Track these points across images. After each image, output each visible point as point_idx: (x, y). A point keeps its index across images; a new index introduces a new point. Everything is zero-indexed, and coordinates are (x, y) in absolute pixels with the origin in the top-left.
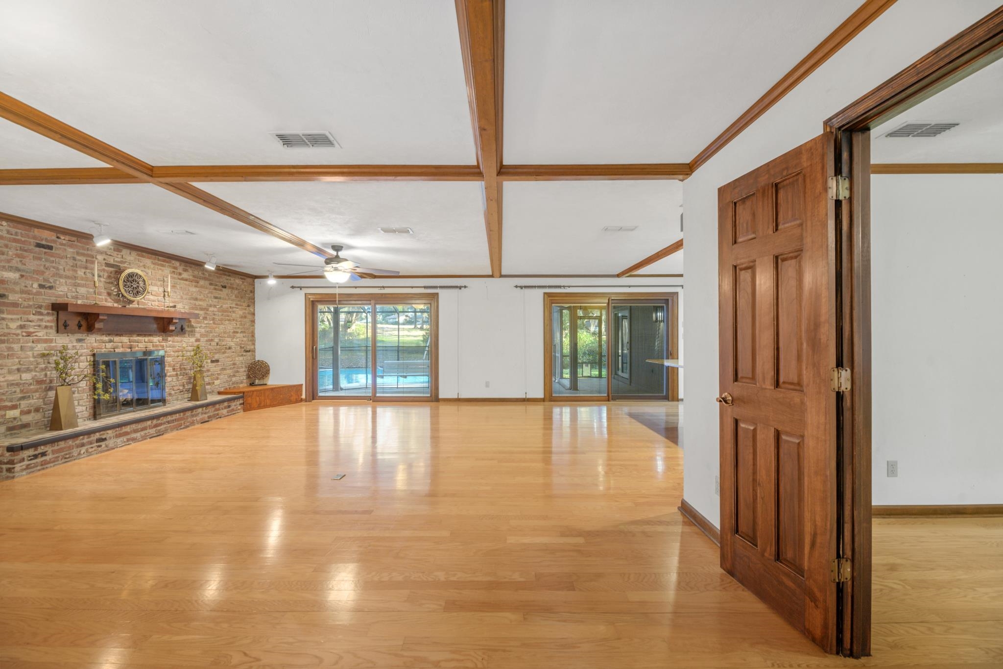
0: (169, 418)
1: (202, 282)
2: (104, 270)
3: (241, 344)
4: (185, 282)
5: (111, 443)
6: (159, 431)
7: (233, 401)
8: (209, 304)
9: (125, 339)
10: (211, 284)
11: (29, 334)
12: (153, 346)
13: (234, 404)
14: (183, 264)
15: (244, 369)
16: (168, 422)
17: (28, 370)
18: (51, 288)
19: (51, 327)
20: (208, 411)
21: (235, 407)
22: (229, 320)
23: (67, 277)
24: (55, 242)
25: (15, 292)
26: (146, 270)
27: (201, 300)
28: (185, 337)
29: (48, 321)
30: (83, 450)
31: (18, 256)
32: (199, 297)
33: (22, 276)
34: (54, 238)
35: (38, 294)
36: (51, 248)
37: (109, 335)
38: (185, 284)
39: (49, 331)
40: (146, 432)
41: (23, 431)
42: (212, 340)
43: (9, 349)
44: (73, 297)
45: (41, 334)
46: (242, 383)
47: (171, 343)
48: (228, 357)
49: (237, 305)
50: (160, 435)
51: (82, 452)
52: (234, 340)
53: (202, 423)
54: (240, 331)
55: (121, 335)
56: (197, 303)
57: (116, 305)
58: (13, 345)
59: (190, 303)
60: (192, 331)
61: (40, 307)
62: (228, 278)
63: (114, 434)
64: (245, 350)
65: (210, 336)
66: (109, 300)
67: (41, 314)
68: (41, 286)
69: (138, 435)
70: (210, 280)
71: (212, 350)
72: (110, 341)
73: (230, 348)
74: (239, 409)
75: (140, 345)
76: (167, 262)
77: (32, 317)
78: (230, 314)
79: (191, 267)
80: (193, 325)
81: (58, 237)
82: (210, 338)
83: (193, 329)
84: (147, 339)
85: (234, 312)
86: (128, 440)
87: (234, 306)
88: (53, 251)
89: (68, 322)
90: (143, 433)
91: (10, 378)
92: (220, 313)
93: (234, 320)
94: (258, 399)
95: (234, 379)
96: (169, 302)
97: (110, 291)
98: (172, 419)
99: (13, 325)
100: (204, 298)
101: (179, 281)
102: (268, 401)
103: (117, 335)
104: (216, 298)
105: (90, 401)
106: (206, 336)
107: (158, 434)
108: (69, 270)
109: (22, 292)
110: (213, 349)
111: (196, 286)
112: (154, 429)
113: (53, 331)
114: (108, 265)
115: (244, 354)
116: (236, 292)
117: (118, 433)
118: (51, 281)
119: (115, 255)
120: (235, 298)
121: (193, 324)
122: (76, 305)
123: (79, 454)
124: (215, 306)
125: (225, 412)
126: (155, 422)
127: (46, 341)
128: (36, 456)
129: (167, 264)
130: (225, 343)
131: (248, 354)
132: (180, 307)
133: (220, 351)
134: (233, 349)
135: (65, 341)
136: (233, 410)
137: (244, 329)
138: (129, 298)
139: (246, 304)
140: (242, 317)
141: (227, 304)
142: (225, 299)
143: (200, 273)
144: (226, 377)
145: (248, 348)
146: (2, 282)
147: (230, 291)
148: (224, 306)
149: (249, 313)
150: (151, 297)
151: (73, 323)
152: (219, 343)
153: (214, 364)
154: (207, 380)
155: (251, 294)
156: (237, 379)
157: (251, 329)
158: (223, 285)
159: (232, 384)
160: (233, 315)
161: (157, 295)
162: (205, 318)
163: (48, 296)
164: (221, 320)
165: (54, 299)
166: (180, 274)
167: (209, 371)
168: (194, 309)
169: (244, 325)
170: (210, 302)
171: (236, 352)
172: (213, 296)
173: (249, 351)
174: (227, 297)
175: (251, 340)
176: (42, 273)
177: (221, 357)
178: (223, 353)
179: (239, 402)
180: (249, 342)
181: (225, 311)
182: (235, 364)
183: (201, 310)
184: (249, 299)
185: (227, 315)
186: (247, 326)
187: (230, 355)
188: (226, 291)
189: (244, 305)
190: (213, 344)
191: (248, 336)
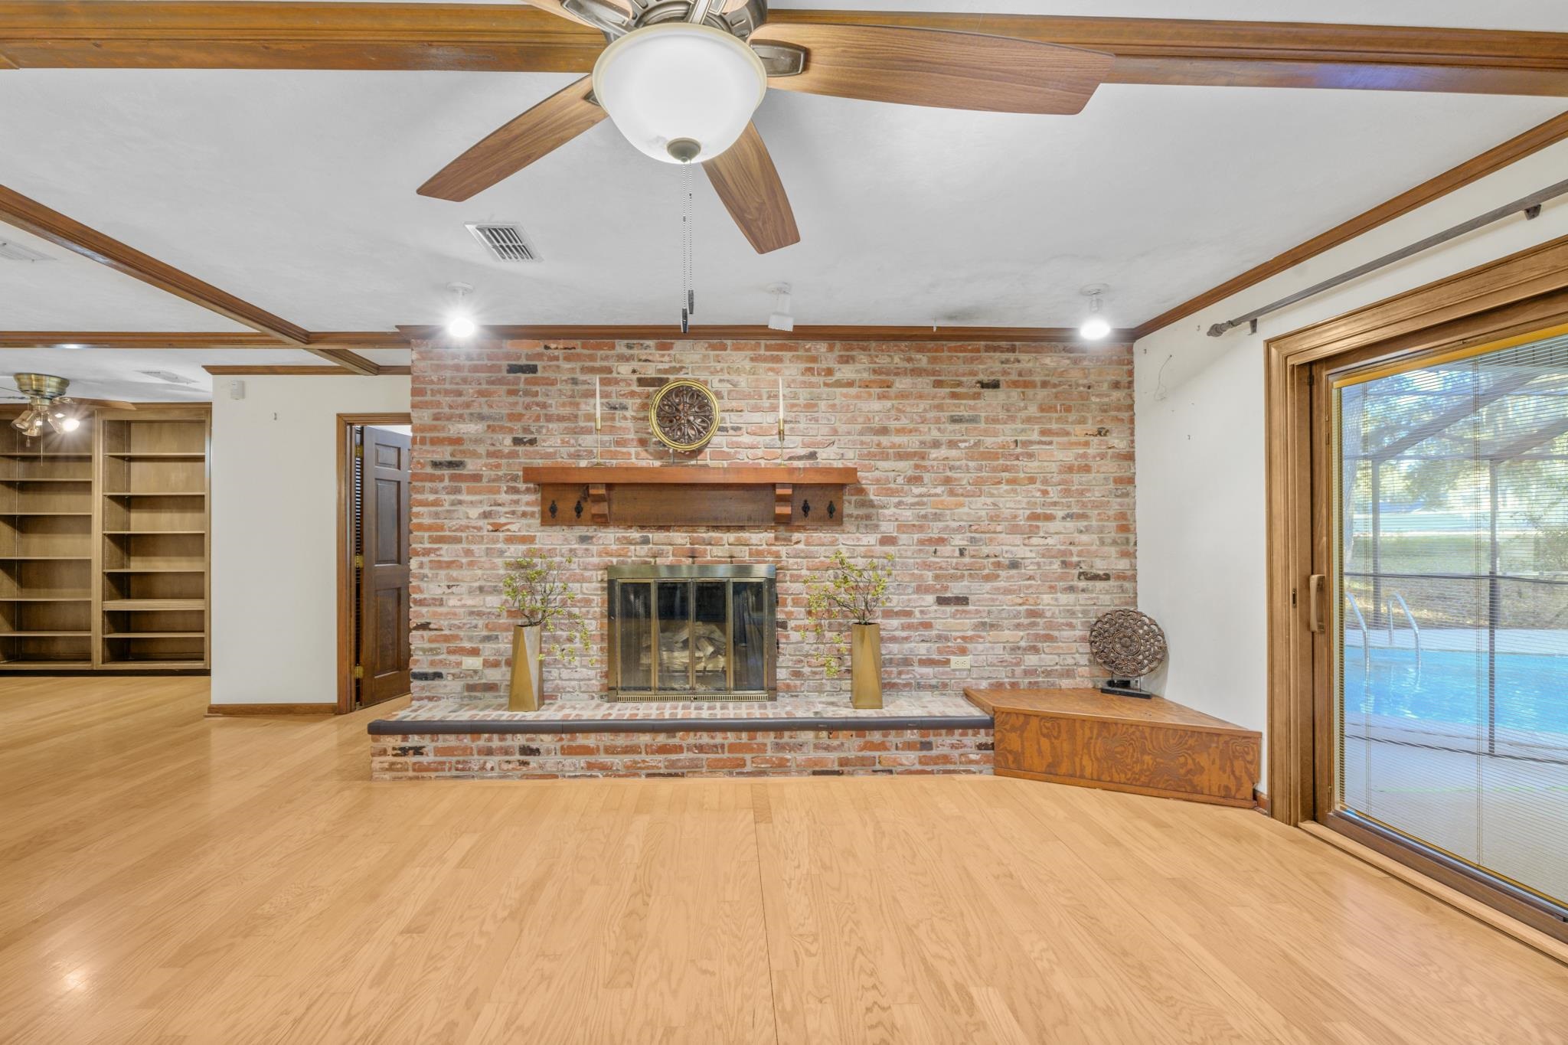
0: (705, 738)
1: (902, 384)
2: (632, 394)
3: (1064, 553)
4: (844, 390)
5: (550, 762)
6: (672, 764)
7: (944, 732)
8: (928, 438)
9: (679, 537)
10: (938, 384)
11: (496, 528)
12: (751, 555)
13: (949, 740)
14: (838, 344)
15: (1078, 633)
16: (701, 748)
17: (495, 591)
18: (532, 442)
19: (532, 515)
20: (836, 743)
21: (956, 753)
22: (1012, 482)
23: (561, 419)
24: (540, 356)
25: (474, 454)
26: (734, 377)
27: (900, 431)
28: (843, 532)
29: (528, 504)
30: (491, 761)
31: (481, 393)
32: (893, 424)
33: (489, 427)
34: (541, 349)
35: (513, 455)
36: (533, 369)
37: (642, 527)
38: (845, 396)
39: (532, 521)
40: (637, 757)
41: (488, 695)
42: (941, 541)
43: (468, 552)
44: (570, 456)
45: (516, 527)
46: (1069, 673)
47: (801, 546)
48: (1007, 591)
49: (1043, 433)
50: (676, 775)
51: (489, 766)
52: (1035, 541)
53: (815, 773)
54: (1060, 514)
55: (665, 528)
56: (885, 440)
57: (657, 463)
58: (473, 547)
59: (862, 443)
60: (868, 517)
61: (515, 478)
62: (1005, 356)
63: (558, 745)
64: (1080, 574)
65: (935, 530)
66: (644, 454)
67: (516, 491)
68: (517, 441)
69: (618, 761)
70: (934, 373)
71: (941, 568)
72: (645, 541)
73: (1014, 565)
74: (971, 762)
75: (718, 552)
76: (790, 349)
77: (503, 497)
78: (1016, 462)
79: (864, 349)
80: (871, 501)
81: (547, 348)
82: (936, 536)
83: (871, 510)
84: (733, 537)
85: (1030, 456)
86: (590, 766)
87: (1035, 437)
88: (539, 374)
89: (560, 506)
90: (627, 759)
91: (470, 602)
92: (971, 464)
93: (1032, 480)
94: (1045, 743)
96: (795, 445)
97: (645, 436)
98: (712, 742)
99: (474, 512)
100: (911, 426)
101: (827, 389)
102: (1086, 761)
103: (660, 528)
104: (955, 420)
105: (602, 662)
106: (921, 528)
107: (673, 771)
108: (564, 405)
109: (490, 455)
110: (944, 565)
111: (882, 397)
112: (661, 757)
113: (536, 521)
114: (642, 382)
115: (1083, 584)
116: (1042, 394)
117: (565, 743)
118: (533, 429)
119: (657, 358)
120: (1039, 415)
121: (872, 497)
122: (580, 469)
123: (483, 768)
124: (952, 444)
125: (910, 758)
126: (662, 739)
127: (524, 540)
128: (404, 751)
129: (789, 354)
130: (997, 550)
131: (1100, 585)
132: (829, 457)
133: (973, 572)
134: (1031, 569)
135: (557, 540)
136: (946, 759)
137: (1084, 505)
138: (673, 446)
139: (1091, 427)
140: (1070, 469)
141: (1005, 435)
142: (995, 421)
143: (897, 360)
144: (999, 649)
145: (1100, 566)
146: (457, 441)
147: (1015, 393)
148: (989, 441)
149: (1103, 456)
150: (746, 439)
151: (567, 506)
152: (971, 550)
153: (950, 609)
154: (922, 650)
155: (1116, 395)
156: (1047, 659)
157: (1115, 505)
158: (985, 379)
159: (1026, 673)
160: (1033, 466)
161: (761, 432)
162: (915, 480)
163: (528, 458)
164: (978, 482)
165: (539, 462)
166: (829, 372)
167: (928, 626)
168: (871, 456)
169: (1081, 493)
170: (935, 434)
171: (1045, 577)
172: (944, 415)
173: (1107, 577)
174: (1002, 415)
175: (1114, 543)
176: (519, 417)
177: (979, 591)
178: (987, 578)
179: (971, 740)
180: (1106, 548)
181: (995, 456)
182: (1041, 615)
183: (900, 457)
184: (1103, 409)
185: (1000, 466)
186: (1095, 496)
187: (1014, 585)
188: (999, 395)
189: (1079, 432)
190: (947, 550)
191: (1100, 529)
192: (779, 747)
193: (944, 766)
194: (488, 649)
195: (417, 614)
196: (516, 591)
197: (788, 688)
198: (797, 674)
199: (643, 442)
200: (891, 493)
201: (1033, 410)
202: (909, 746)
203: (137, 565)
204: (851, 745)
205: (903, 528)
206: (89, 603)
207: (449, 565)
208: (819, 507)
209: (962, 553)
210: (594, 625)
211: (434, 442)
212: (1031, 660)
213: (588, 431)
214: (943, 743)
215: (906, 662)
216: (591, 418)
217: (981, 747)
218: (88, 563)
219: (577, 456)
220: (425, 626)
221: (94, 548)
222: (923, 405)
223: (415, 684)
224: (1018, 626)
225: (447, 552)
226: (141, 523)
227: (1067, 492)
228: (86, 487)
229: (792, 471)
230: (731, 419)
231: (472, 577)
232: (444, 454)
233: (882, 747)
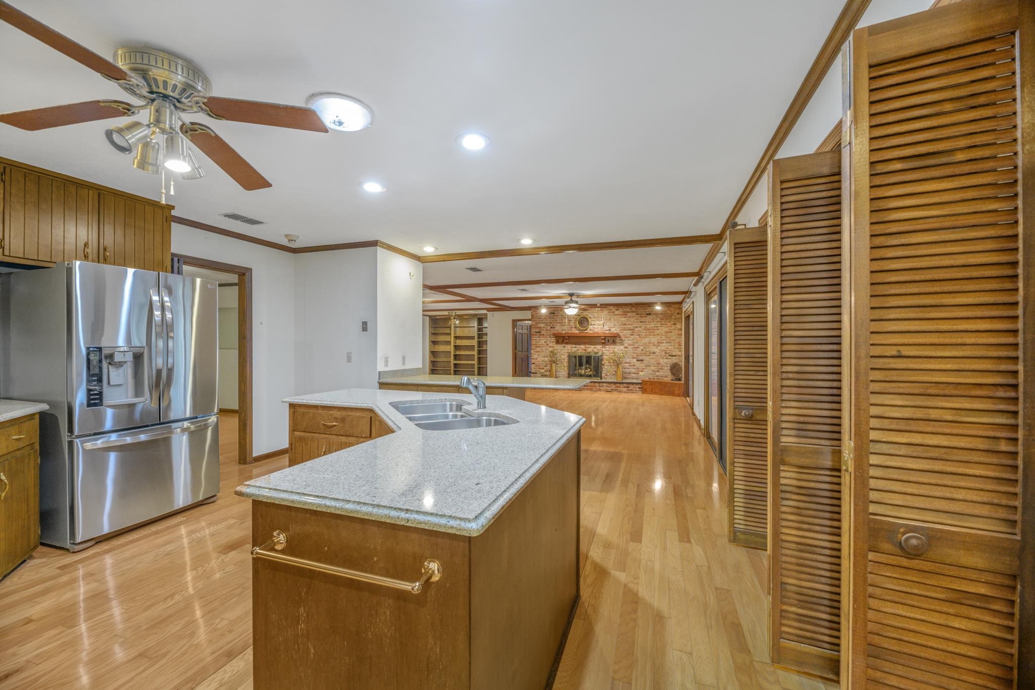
1: (629, 314)
3: (666, 351)
4: (617, 316)
7: (632, 385)
9: (583, 347)
10: (637, 314)
11: (547, 344)
12: (597, 350)
14: (616, 307)
15: (668, 368)
17: (547, 357)
18: (554, 328)
19: (554, 342)
21: (635, 389)
22: (653, 335)
23: (559, 323)
24: (555, 311)
25: (543, 330)
26: (594, 314)
27: (629, 325)
28: (616, 346)
29: (553, 340)
31: (544, 318)
32: (627, 323)
33: (546, 325)
34: (556, 309)
35: (550, 330)
36: (554, 313)
37: (575, 345)
42: (638, 348)
45: (551, 344)
46: (666, 377)
47: (607, 348)
50: (580, 390)
52: (659, 348)
53: (606, 391)
54: (665, 342)
55: (580, 345)
56: (625, 326)
57: (578, 332)
58: (543, 348)
59: (620, 327)
60: (622, 343)
61: (551, 335)
62: (652, 308)
64: (669, 355)
65: (636, 345)
66: (576, 330)
67: (551, 337)
68: (551, 327)
70: (635, 312)
72: (576, 347)
73: (654, 353)
74: (637, 391)
75: (590, 349)
77: (549, 338)
78: (655, 331)
79: (621, 308)
83: (622, 341)
84: (593, 346)
85: (658, 329)
87: (659, 325)
89: (559, 340)
91: (542, 359)
92: (644, 331)
93: (658, 335)
94: (650, 387)
95: (658, 373)
96: (606, 328)
97: (576, 326)
99: (543, 342)
100: (631, 323)
101: (613, 316)
102: (657, 389)
104: (641, 322)
105: (568, 371)
106: (633, 345)
108: (560, 320)
109: (546, 330)
110: (638, 353)
111: (625, 317)
115: (669, 357)
116: (660, 316)
118: (554, 326)
121: (623, 338)
122: (563, 333)
124: (640, 327)
125: (625, 389)
127: (552, 347)
129: (604, 309)
130: (649, 349)
131: (674, 358)
132: (614, 330)
133: (645, 354)
134: (657, 354)
135: (559, 347)
136: (632, 390)
137: (670, 340)
138: (581, 329)
139: (672, 323)
140: (667, 332)
141: (652, 325)
142: (650, 322)
143: (628, 310)
144: (650, 371)
145: (674, 354)
146: (540, 328)
147: (654, 316)
148: (648, 326)
149: (676, 329)
150: (596, 327)
151: (561, 340)
152: (644, 350)
153: (639, 362)
154: (633, 370)
155: (678, 316)
156: (662, 374)
157: (678, 340)
158: (648, 313)
159: (657, 376)
160: (658, 331)
161: (600, 325)
162: (632, 335)
163: (553, 331)
164: (646, 335)
165: (555, 332)
166: (614, 312)
167: (634, 366)
168: (623, 330)
169: (670, 337)
170: (636, 325)
171: (661, 356)
172: (639, 321)
173: (675, 356)
174: (652, 320)
175: (677, 348)
176: (551, 323)
177: (646, 358)
178: (648, 356)
179: (637, 386)
180: (675, 350)
181: (650, 330)
182: (660, 364)
183: (628, 330)
184: (675, 319)
185: (651, 332)
186: (673, 338)
187: (654, 357)
188: (651, 317)
189: (669, 324)
190: (639, 350)
191: (674, 345)
192: (599, 386)
193: (632, 391)
194: (546, 368)
195: (533, 361)
196: (551, 357)
197: (605, 378)
198: (606, 375)
199: (575, 328)
200: (627, 337)
201: (659, 320)
202: (625, 387)
203: (458, 353)
204: (613, 387)
205: (629, 345)
206: (450, 362)
207: (538, 352)
208: (611, 341)
209: (642, 350)
210: (566, 364)
211: (536, 328)
213: (565, 325)
214: (631, 387)
215: (630, 373)
216: (565, 323)
217: (639, 388)
218: (450, 352)
219: (562, 330)
220: (534, 363)
221: (451, 348)
222: (634, 319)
223: (532, 375)
224: (654, 366)
225: (538, 349)
226: (459, 342)
227: (666, 337)
228: (450, 334)
229: (604, 333)
230: (593, 323)
231: (543, 354)
232: (537, 330)
233: (619, 387)
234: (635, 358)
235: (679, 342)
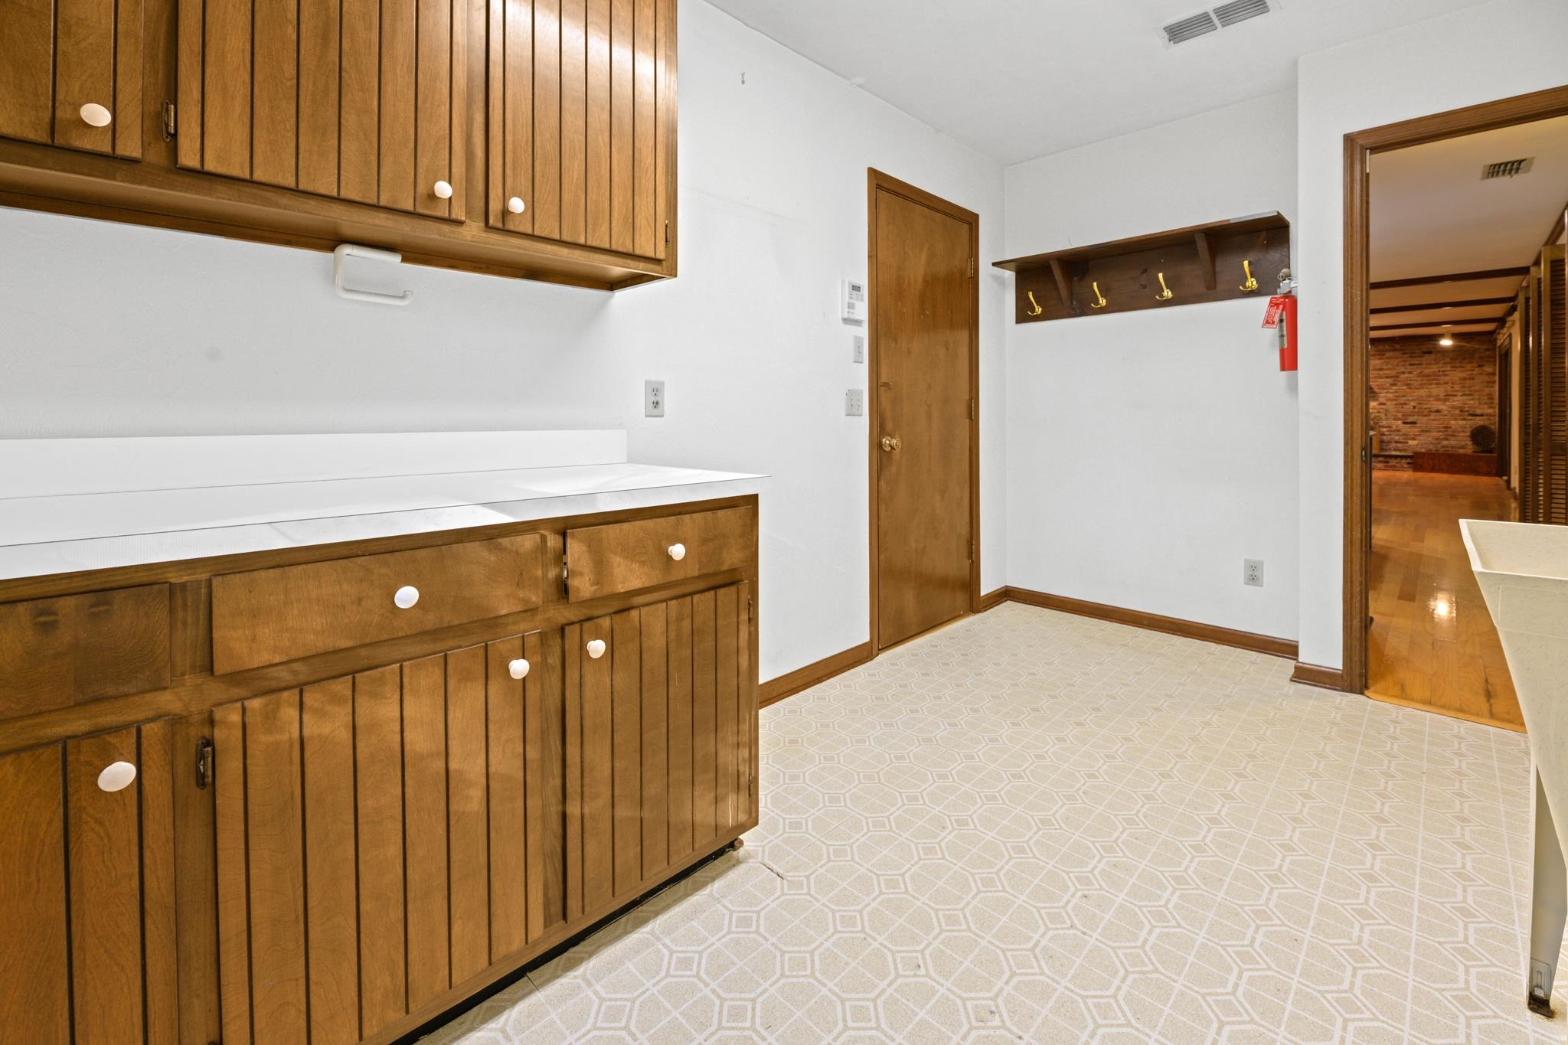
1: (1388, 354)
8: (1400, 371)
10: (1405, 354)
15: (1466, 433)
22: (1437, 384)
27: (1388, 369)
32: (1385, 367)
42: (1405, 404)
48: (1434, 420)
52: (1447, 403)
54: (1460, 394)
56: (1381, 373)
65: (1402, 400)
71: (1405, 412)
73: (1438, 411)
78: (1439, 377)
85: (1446, 375)
87: (1449, 368)
92: (1419, 378)
93: (1447, 383)
100: (1393, 367)
104: (1411, 365)
106: (1396, 400)
115: (1470, 418)
124: (1410, 373)
130: (1429, 406)
131: (1481, 418)
133: (1420, 414)
134: (1446, 413)
136: (1395, 466)
137: (1471, 391)
139: (1476, 364)
140: (1464, 379)
141: (1434, 369)
142: (1430, 364)
143: (1386, 347)
144: (1430, 439)
145: (1479, 412)
147: (1438, 356)
148: (1427, 371)
149: (1481, 374)
152: (1418, 407)
153: (1408, 426)
154: (1397, 438)
155: (1487, 353)
156: (1453, 442)
157: (1487, 390)
159: (1443, 446)
160: (1447, 379)
162: (1395, 385)
164: (1422, 385)
167: (1399, 431)
168: (1376, 378)
169: (1470, 387)
170: (1403, 370)
171: (1452, 415)
172: (1407, 363)
173: (1482, 415)
174: (1433, 362)
175: (1486, 404)
177: (1421, 420)
178: (1425, 416)
179: (1404, 461)
180: (1481, 406)
181: (1429, 376)
182: (1450, 428)
183: (1387, 377)
184: (1481, 358)
185: (1432, 379)
186: (1477, 388)
187: (1437, 418)
188: (1432, 356)
189: (1469, 366)
190: (1408, 407)
191: (1479, 399)
200: (1384, 389)
201: (1447, 361)
205: (1388, 400)
209: (1414, 407)
212: (1445, 442)
214: (1393, 462)
215: (1389, 442)
217: (1408, 463)
222: (1397, 361)
224: (1439, 432)
227: (1463, 387)
234: (1399, 419)
235: (1489, 394)
